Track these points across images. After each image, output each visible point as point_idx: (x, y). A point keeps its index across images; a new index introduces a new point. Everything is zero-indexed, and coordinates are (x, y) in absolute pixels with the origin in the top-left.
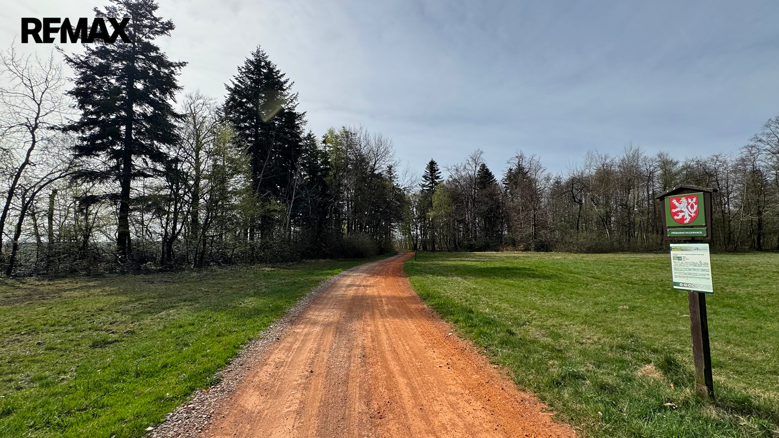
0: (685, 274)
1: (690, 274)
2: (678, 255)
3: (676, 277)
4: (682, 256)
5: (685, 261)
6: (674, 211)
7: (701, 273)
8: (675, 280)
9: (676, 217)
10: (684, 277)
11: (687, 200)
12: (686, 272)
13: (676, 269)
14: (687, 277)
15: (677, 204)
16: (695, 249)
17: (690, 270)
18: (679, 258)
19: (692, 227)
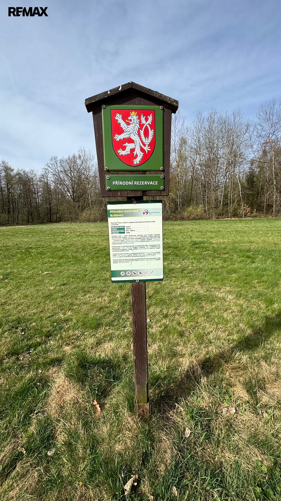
0: (129, 256)
1: (135, 255)
2: (120, 225)
3: (116, 262)
4: (125, 225)
5: (128, 234)
6: (118, 138)
7: (150, 251)
8: (114, 267)
9: (121, 152)
10: (127, 261)
11: (139, 118)
12: (130, 252)
13: (116, 249)
14: (132, 260)
15: (123, 124)
16: (144, 213)
17: (136, 248)
18: (121, 230)
19: (144, 172)
